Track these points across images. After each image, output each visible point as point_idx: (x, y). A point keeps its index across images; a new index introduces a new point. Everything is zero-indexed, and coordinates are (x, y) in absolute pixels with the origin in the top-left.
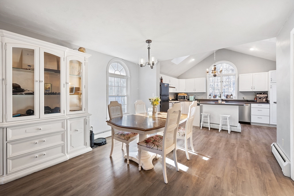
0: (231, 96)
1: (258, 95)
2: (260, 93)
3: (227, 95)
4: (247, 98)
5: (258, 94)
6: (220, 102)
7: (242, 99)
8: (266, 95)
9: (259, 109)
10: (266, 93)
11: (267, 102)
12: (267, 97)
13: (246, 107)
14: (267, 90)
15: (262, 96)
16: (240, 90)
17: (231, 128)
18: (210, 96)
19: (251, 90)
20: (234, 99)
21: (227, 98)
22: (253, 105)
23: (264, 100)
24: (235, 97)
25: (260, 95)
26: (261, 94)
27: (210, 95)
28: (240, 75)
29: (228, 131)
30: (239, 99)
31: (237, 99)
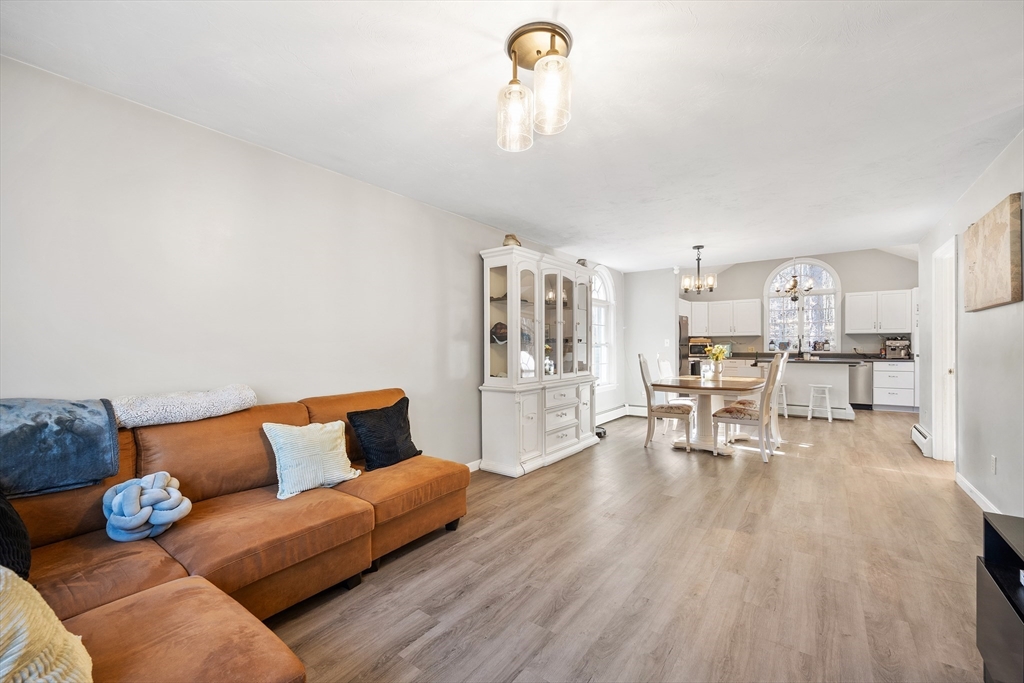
0: (826, 345)
1: (888, 343)
2: (894, 337)
3: (815, 343)
4: (863, 348)
5: (889, 339)
6: (807, 357)
7: (853, 352)
8: (907, 343)
9: (891, 374)
10: (907, 337)
11: (910, 357)
12: (909, 346)
13: (862, 368)
14: (909, 332)
15: (898, 343)
16: (847, 332)
17: (832, 413)
18: (772, 346)
19: (874, 331)
20: (832, 351)
21: (815, 350)
22: (878, 365)
23: (903, 352)
24: (835, 346)
25: (894, 342)
26: (896, 339)
27: (772, 343)
28: (848, 295)
29: (827, 419)
30: (845, 352)
31: (840, 352)
